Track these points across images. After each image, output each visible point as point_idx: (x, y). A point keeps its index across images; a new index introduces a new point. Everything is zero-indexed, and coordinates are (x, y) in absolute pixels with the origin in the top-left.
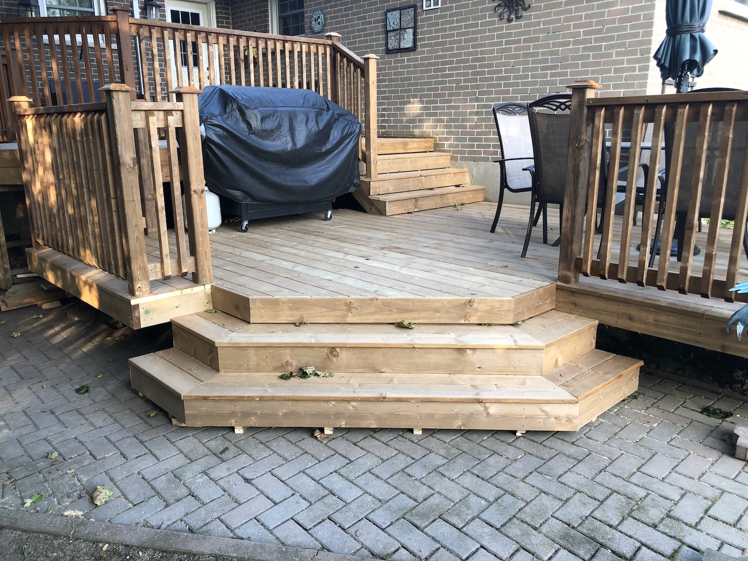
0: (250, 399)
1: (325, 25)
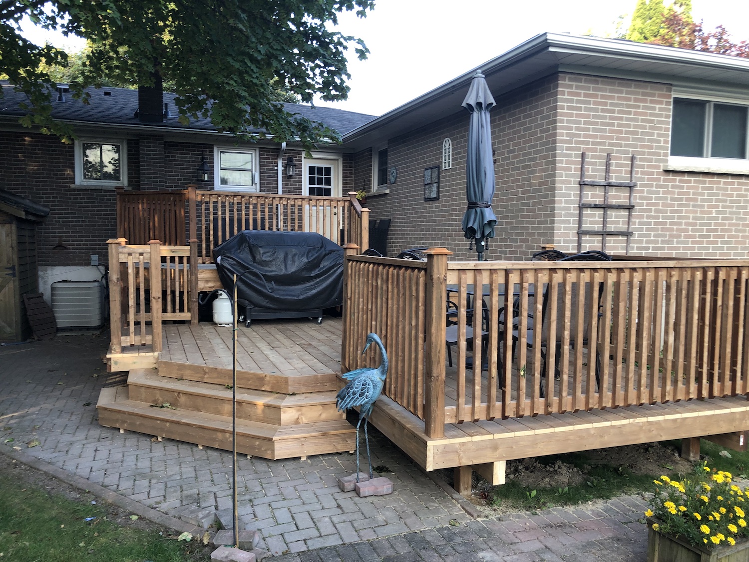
0: (124, 412)
1: (396, 178)
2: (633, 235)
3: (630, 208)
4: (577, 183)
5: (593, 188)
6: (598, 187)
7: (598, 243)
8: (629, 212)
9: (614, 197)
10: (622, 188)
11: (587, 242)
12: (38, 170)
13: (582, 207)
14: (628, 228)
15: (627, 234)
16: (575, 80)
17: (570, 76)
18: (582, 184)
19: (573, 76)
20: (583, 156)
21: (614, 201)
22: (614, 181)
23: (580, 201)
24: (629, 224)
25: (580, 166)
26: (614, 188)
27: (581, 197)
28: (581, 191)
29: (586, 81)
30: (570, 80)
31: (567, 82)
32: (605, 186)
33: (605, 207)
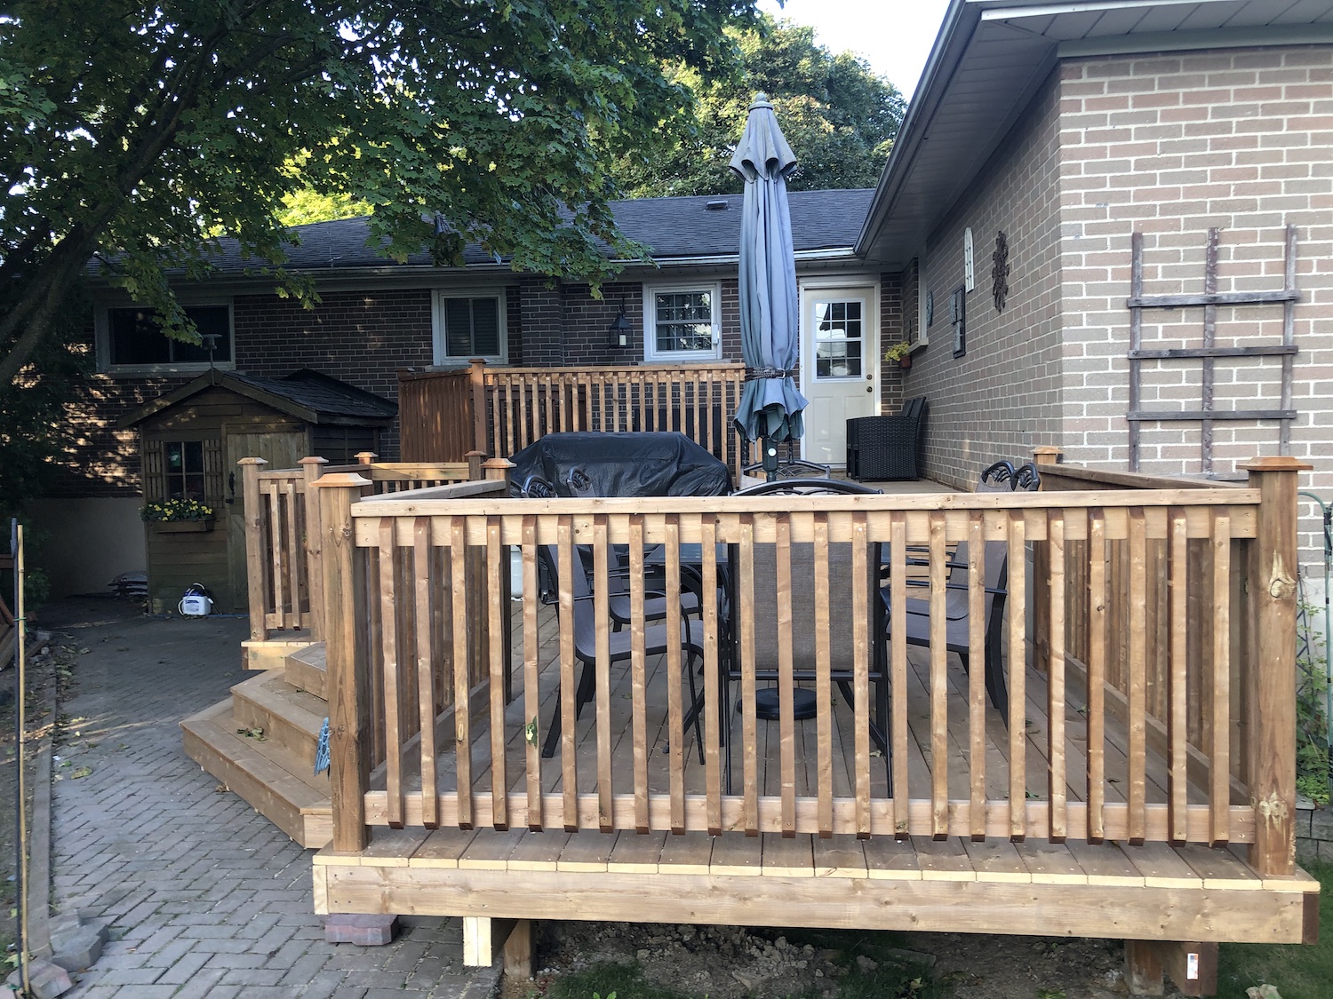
1: (932, 314)
2: (1300, 419)
3: (1287, 353)
4: (1123, 303)
5: (1169, 313)
6: (1184, 310)
7: (1189, 439)
8: (1284, 364)
9: (1235, 330)
10: (1261, 306)
11: (1155, 438)
12: (383, 346)
13: (1138, 359)
14: (1282, 401)
15: (1282, 418)
16: (1109, 72)
17: (1092, 64)
18: (1136, 308)
19: (1100, 64)
20: (1137, 240)
21: (1236, 338)
22: (1233, 291)
23: (1132, 345)
24: (1283, 393)
25: (1130, 266)
26: (1234, 309)
27: (1133, 336)
28: (1133, 323)
29: (1138, 69)
30: (1092, 73)
31: (1085, 79)
32: (1204, 305)
33: (1209, 357)
